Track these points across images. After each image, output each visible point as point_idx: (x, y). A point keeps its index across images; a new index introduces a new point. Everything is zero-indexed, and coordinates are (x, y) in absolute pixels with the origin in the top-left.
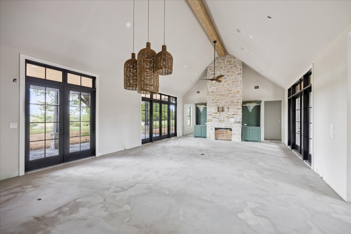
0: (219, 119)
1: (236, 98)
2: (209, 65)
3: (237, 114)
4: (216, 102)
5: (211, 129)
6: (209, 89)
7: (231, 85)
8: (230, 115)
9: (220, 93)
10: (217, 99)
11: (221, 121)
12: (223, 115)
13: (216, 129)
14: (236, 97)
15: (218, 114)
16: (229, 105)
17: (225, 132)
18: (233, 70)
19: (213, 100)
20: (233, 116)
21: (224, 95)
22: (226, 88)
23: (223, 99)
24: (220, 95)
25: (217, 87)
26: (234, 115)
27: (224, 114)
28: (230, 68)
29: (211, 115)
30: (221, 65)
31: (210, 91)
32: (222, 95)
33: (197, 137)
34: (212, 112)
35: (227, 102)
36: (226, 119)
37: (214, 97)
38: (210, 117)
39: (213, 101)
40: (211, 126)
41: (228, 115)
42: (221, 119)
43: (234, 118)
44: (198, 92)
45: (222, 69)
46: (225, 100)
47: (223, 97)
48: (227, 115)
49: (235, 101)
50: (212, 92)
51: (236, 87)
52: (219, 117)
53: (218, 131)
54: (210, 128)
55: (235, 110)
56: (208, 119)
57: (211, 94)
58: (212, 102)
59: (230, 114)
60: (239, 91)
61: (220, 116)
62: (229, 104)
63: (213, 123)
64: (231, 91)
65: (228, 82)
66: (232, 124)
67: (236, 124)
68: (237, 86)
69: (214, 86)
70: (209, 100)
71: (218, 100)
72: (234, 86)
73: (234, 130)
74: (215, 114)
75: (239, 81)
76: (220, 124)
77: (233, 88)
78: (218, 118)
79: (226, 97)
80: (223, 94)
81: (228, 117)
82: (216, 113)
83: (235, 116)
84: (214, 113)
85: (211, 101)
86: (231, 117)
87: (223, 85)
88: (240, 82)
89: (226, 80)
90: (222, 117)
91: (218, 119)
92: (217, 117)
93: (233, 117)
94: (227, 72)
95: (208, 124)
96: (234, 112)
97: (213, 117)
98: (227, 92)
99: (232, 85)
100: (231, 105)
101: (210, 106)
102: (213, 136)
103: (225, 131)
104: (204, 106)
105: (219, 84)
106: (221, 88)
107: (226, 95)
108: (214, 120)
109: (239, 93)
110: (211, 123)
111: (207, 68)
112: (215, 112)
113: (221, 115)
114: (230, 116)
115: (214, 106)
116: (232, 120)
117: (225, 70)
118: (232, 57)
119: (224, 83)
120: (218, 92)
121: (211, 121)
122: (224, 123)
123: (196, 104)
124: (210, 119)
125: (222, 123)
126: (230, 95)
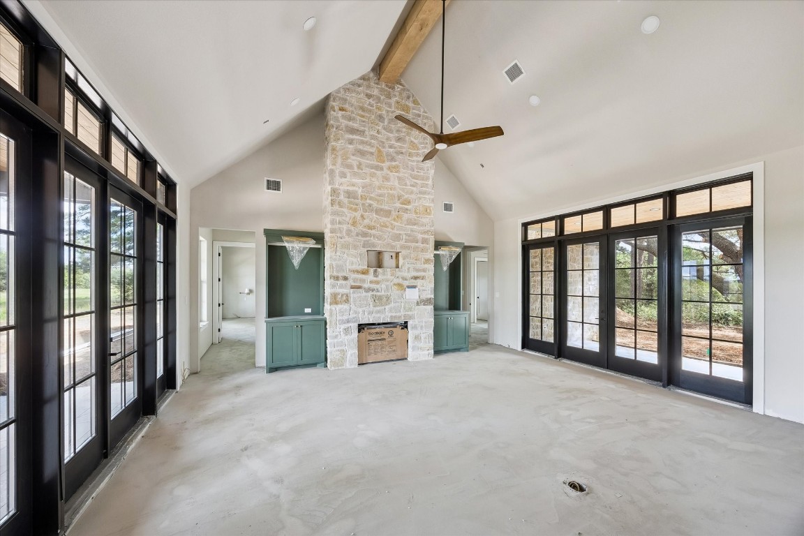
0: (374, 293)
1: (422, 228)
2: (338, 91)
3: (423, 278)
4: (365, 235)
5: (347, 331)
6: (338, 179)
7: (408, 183)
8: (406, 280)
9: (375, 205)
10: (367, 221)
11: (380, 298)
12: (387, 281)
13: (361, 327)
14: (422, 225)
15: (371, 277)
16: (403, 247)
17: (386, 336)
18: (412, 139)
19: (354, 224)
20: (413, 282)
21: (390, 212)
22: (395, 189)
23: (386, 227)
24: (378, 211)
25: (368, 180)
26: (416, 278)
27: (389, 277)
29: (346, 278)
30: (379, 109)
31: (342, 188)
32: (381, 210)
34: (349, 267)
35: (397, 237)
36: (395, 292)
37: (358, 215)
38: (341, 286)
39: (352, 228)
40: (345, 317)
41: (400, 281)
42: (378, 294)
43: (417, 289)
45: (382, 124)
46: (393, 229)
47: (385, 219)
48: (396, 281)
49: (420, 236)
50: (350, 195)
51: (421, 193)
52: (372, 286)
53: (367, 335)
54: (343, 326)
55: (419, 266)
56: (335, 295)
57: (346, 200)
58: (349, 232)
59: (404, 274)
60: (430, 207)
61: (377, 283)
62: (402, 242)
63: (353, 307)
64: (409, 202)
65: (401, 175)
66: (410, 309)
67: (422, 307)
68: (425, 193)
69: (355, 174)
70: (340, 223)
71: (370, 228)
72: (414, 189)
73: (415, 327)
74: (360, 276)
75: (428, 179)
76: (375, 308)
77: (413, 196)
78: (369, 290)
79: (394, 220)
80: (387, 208)
81: (399, 285)
82: (363, 273)
83: (419, 282)
84: (358, 272)
85: (345, 227)
86: (409, 287)
87: (387, 179)
88: (430, 182)
89: (394, 163)
90: (383, 286)
91: (371, 293)
92: (366, 285)
93: (414, 287)
94: (399, 139)
96: (418, 270)
97: (352, 287)
98: (398, 205)
99: (411, 186)
100: (408, 248)
101: (343, 246)
102: (352, 353)
105: (374, 173)
106: (380, 188)
107: (394, 214)
108: (354, 295)
109: (429, 214)
110: (346, 306)
111: (327, 98)
112: (360, 268)
113: (380, 277)
114: (406, 283)
115: (355, 247)
116: (412, 295)
117: (391, 131)
118: (411, 99)
119: (389, 172)
120: (371, 199)
121: (347, 301)
122: (387, 307)
123: (269, 234)
124: (342, 295)
125: (382, 305)
126: (406, 216)
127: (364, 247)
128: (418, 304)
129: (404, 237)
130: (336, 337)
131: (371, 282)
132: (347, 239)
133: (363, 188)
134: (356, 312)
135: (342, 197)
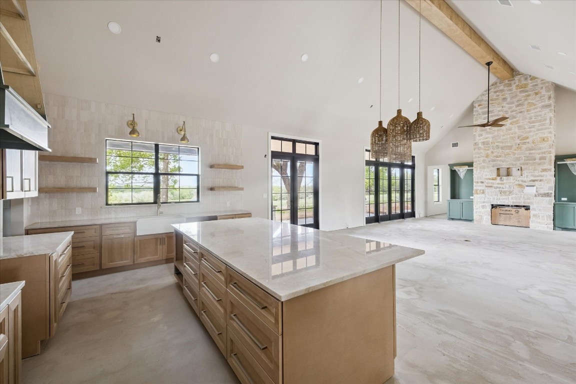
0: (501, 189)
1: (539, 151)
2: (478, 98)
3: (541, 181)
5: (483, 207)
6: (477, 138)
7: (526, 127)
8: (526, 182)
9: (501, 145)
10: (494, 154)
11: (504, 192)
12: (510, 183)
13: (493, 206)
14: (540, 149)
15: (498, 181)
16: (523, 164)
17: (513, 213)
18: (530, 101)
19: (487, 156)
20: (532, 183)
21: (511, 146)
22: (515, 133)
23: (509, 154)
24: (502, 148)
25: (496, 134)
26: (534, 181)
27: (511, 181)
28: (523, 99)
29: (482, 182)
31: (480, 141)
32: (506, 146)
33: (453, 219)
34: (484, 177)
35: (518, 159)
36: (516, 189)
37: (489, 152)
38: (480, 186)
39: (486, 159)
40: (483, 200)
41: (520, 183)
42: (504, 190)
43: (535, 187)
44: (455, 145)
45: (505, 102)
46: (514, 155)
47: (508, 151)
48: (517, 183)
49: (538, 156)
50: (483, 143)
51: (538, 130)
52: (499, 186)
53: (498, 210)
54: (481, 205)
55: (537, 173)
56: (477, 190)
57: (482, 147)
58: (484, 161)
59: (525, 179)
60: (547, 137)
61: (503, 184)
62: (522, 161)
63: (487, 196)
64: (527, 138)
65: (521, 124)
66: (529, 199)
67: (540, 198)
68: (542, 129)
69: (488, 133)
70: (479, 157)
71: (498, 157)
72: (533, 129)
73: (534, 209)
74: (492, 181)
75: (545, 120)
76: (502, 197)
77: (531, 134)
78: (497, 187)
79: (515, 150)
80: (509, 144)
81: (520, 185)
82: (493, 179)
83: (536, 183)
84: (489, 179)
85: (482, 159)
86: (527, 186)
87: (510, 129)
88: (548, 121)
89: (514, 120)
90: (507, 186)
91: (498, 189)
92: (495, 186)
93: (533, 186)
94: (518, 106)
95: (476, 198)
96: (535, 176)
97: (486, 186)
98: (518, 141)
99: (530, 128)
100: (527, 164)
101: (480, 168)
102: (487, 218)
103: (513, 210)
104: (467, 168)
105: (500, 129)
106: (504, 136)
107: (514, 147)
108: (487, 190)
109: (547, 141)
110: (483, 195)
111: (473, 103)
112: (491, 177)
113: (505, 181)
114: (525, 184)
115: (488, 167)
116: (531, 191)
117: (512, 103)
118: (529, 78)
119: (510, 126)
120: (498, 142)
121: (483, 193)
122: (510, 197)
123: (451, 166)
124: (480, 190)
125: (506, 195)
126: (524, 147)
127: (493, 167)
128: (536, 196)
129: (523, 158)
130: (477, 209)
131: (498, 184)
132: (483, 164)
133: (493, 138)
134: (488, 198)
135: (480, 145)
